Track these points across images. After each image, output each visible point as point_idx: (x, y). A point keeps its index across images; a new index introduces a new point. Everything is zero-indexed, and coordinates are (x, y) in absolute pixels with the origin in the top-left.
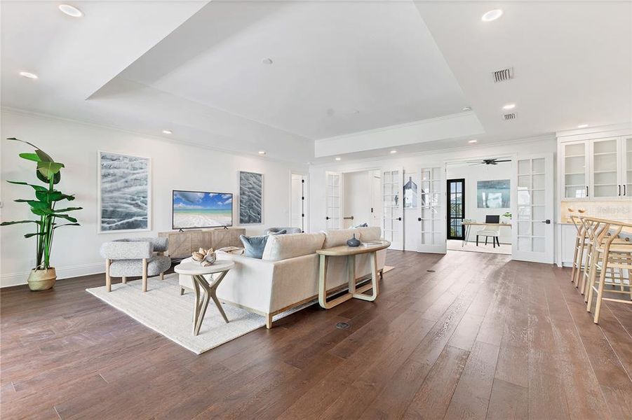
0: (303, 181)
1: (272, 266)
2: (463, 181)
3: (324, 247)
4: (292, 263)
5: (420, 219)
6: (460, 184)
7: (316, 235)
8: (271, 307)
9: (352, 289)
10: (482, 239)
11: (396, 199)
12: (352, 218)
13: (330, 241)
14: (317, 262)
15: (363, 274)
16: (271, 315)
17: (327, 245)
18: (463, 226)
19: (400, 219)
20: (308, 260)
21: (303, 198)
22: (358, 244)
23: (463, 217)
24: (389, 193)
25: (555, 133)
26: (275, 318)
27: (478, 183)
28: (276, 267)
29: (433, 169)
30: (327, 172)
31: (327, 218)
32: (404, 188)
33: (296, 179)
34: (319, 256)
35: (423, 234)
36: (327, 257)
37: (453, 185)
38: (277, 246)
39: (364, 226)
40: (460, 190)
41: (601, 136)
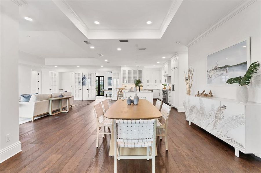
0: (38, 74)
1: (34, 103)
2: (104, 77)
3: (51, 98)
4: (41, 102)
5: (87, 89)
6: (103, 78)
7: (48, 94)
8: (34, 115)
9: (61, 110)
10: (108, 95)
11: (80, 82)
12: (63, 90)
13: (53, 96)
14: (49, 102)
15: (65, 106)
16: (34, 117)
17: (52, 97)
18: (104, 92)
19: (81, 90)
20: (46, 101)
21: (38, 81)
22: (63, 96)
23: (104, 88)
24: (77, 80)
25: (120, 67)
26: (35, 119)
27: (108, 78)
28: (35, 103)
29: (92, 73)
30: (50, 71)
31: (50, 90)
32: (82, 79)
33: (35, 73)
34: (50, 100)
35: (89, 94)
36: (52, 100)
37: (101, 78)
38: (35, 97)
39: (66, 91)
40: (103, 80)
41: (129, 69)
